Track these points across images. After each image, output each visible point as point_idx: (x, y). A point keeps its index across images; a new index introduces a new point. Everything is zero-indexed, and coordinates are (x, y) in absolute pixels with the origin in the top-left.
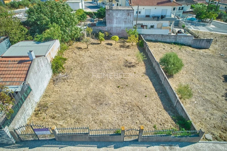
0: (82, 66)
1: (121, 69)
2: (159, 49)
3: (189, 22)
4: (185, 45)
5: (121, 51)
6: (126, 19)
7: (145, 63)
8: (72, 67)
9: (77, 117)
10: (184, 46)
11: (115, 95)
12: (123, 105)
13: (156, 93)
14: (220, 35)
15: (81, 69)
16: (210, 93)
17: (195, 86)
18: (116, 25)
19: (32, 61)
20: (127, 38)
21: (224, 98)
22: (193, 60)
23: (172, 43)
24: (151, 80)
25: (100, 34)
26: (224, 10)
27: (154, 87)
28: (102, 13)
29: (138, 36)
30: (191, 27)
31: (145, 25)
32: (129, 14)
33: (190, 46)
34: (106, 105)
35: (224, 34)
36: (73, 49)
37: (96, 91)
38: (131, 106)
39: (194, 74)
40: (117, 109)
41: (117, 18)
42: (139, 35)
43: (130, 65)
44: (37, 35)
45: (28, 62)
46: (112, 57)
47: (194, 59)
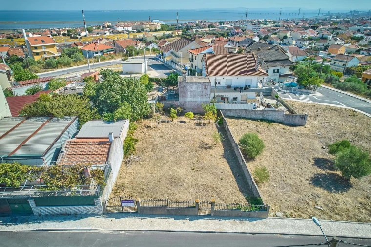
0: (153, 148)
1: (196, 151)
2: (242, 127)
3: (287, 89)
4: (274, 122)
5: (196, 131)
6: (202, 92)
7: (223, 145)
8: (143, 149)
9: (154, 196)
10: (274, 124)
11: (190, 177)
12: (197, 186)
13: (233, 176)
14: (324, 108)
15: (152, 150)
16: (294, 177)
17: (278, 170)
18: (191, 99)
19: (111, 142)
20: (203, 115)
21: (308, 182)
22: (281, 140)
23: (258, 119)
24: (229, 163)
25: (173, 110)
26: (341, 68)
27: (232, 170)
28: (173, 81)
29: (216, 112)
30: (289, 95)
31: (226, 97)
32: (205, 87)
33: (281, 123)
34: (181, 186)
35: (329, 106)
36: (141, 129)
37: (171, 173)
38: (205, 188)
39: (280, 156)
40: (192, 190)
41: (191, 91)
42: (218, 110)
43: (206, 147)
44: (105, 113)
45: (107, 144)
46: (186, 138)
47: (284, 139)
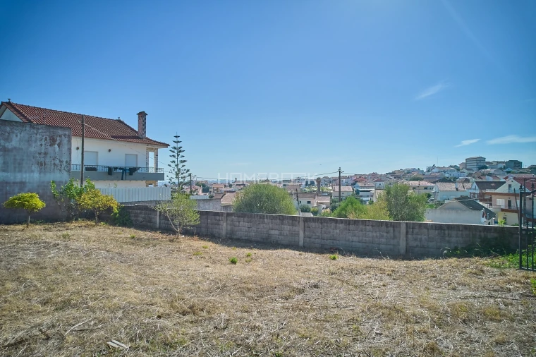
6: (46, 154)
18: (5, 174)
32: (53, 140)
